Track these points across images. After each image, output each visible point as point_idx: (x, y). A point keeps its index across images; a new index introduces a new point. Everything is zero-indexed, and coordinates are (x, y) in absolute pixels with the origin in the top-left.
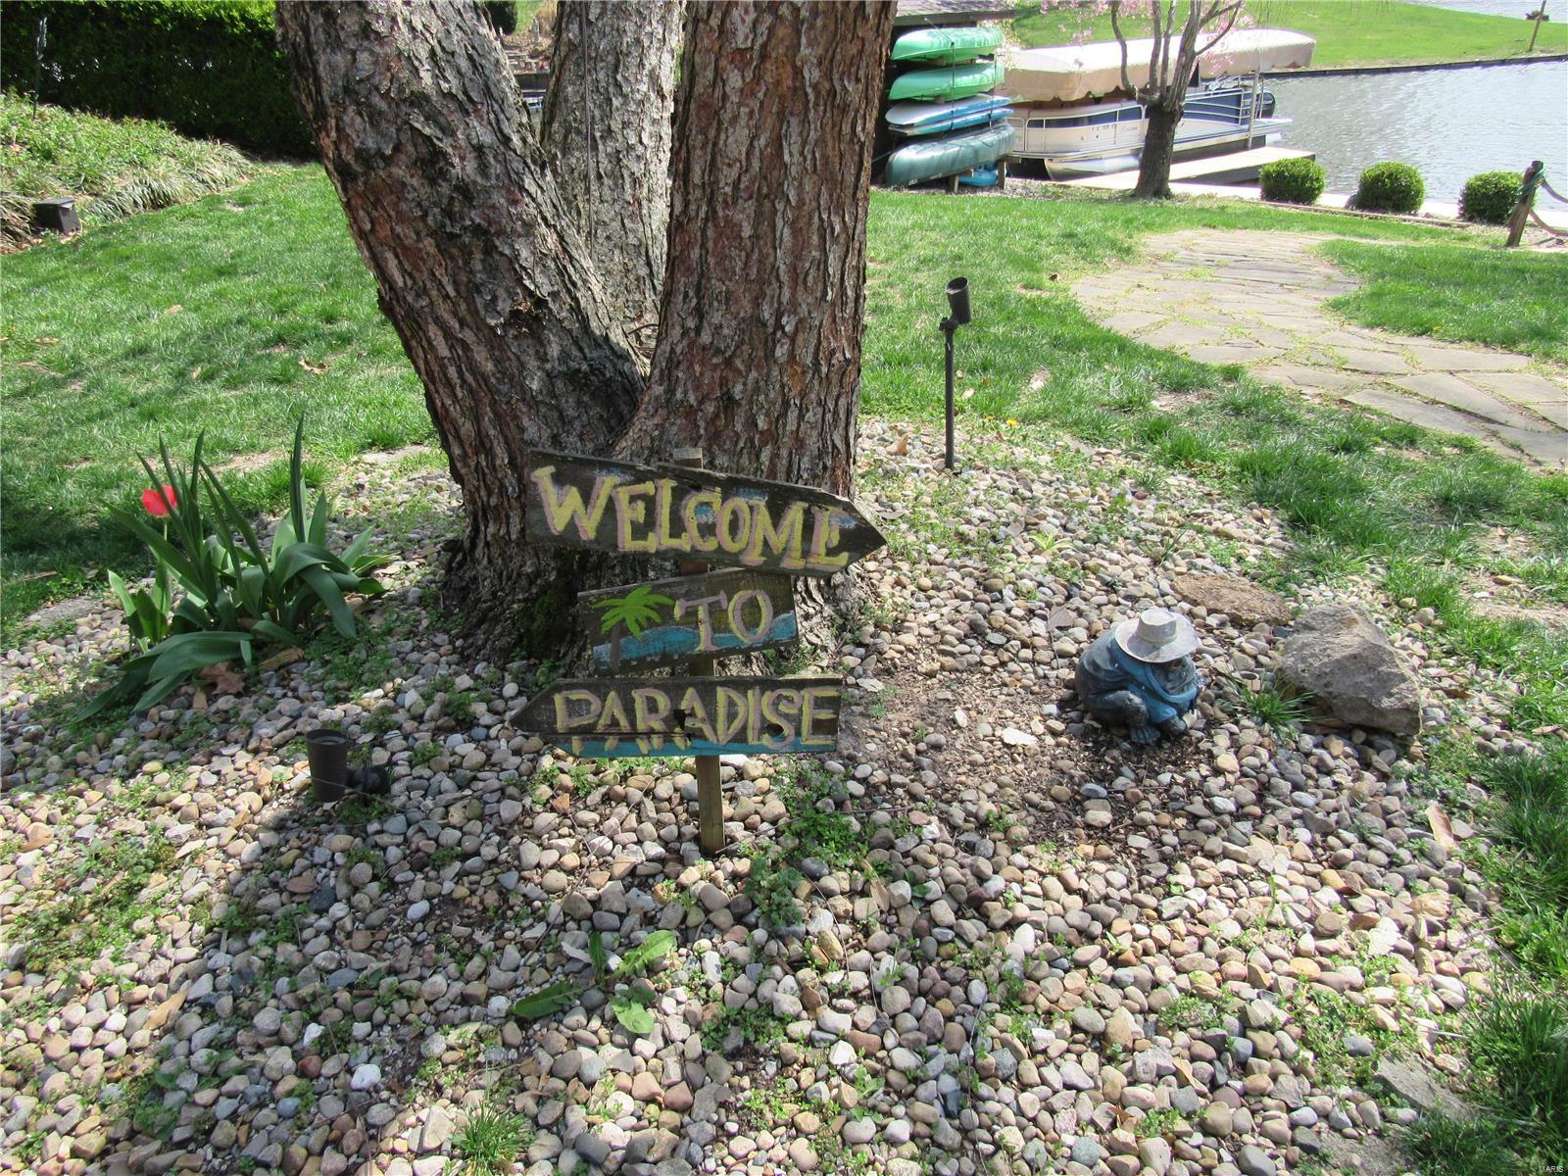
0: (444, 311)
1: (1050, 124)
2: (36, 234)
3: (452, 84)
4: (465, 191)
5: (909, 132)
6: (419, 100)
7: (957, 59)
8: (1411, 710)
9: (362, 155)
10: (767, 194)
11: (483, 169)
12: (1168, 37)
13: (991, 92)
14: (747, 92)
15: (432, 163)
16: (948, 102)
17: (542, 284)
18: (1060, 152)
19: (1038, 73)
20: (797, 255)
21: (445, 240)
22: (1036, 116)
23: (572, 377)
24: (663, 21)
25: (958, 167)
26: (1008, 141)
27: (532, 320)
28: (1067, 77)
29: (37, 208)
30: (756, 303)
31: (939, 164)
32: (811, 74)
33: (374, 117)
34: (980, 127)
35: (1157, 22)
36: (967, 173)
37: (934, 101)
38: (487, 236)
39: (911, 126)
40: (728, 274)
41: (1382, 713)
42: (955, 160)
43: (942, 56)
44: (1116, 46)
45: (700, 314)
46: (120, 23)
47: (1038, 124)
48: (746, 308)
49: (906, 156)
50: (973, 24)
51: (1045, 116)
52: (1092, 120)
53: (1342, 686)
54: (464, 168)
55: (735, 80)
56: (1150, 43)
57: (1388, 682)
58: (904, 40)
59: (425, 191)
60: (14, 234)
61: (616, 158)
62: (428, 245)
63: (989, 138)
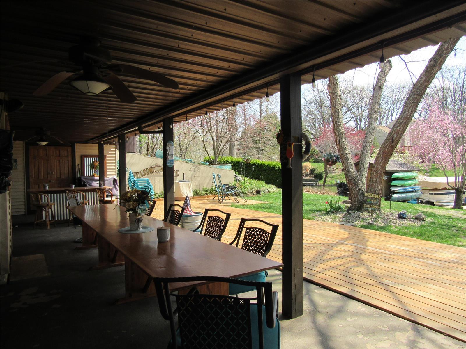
0: (354, 189)
1: (435, 194)
2: (256, 194)
3: (356, 176)
4: (356, 182)
5: (395, 191)
6: (354, 177)
7: (406, 178)
8: (423, 218)
9: (350, 180)
10: (376, 183)
11: (357, 181)
12: (459, 176)
13: (415, 185)
14: (375, 177)
15: (354, 180)
16: (404, 186)
17: (360, 187)
18: (438, 200)
19: (431, 182)
20: (378, 186)
21: (355, 184)
22: (431, 192)
23: (362, 193)
24: (366, 173)
25: (407, 199)
26: (419, 195)
27: (359, 190)
28: (439, 183)
29: (257, 191)
30: (375, 189)
31: (403, 198)
32: (379, 176)
33: (351, 178)
34: (413, 192)
35: (455, 172)
36: (409, 200)
37: (401, 186)
38: (357, 184)
39: (396, 190)
40: (373, 187)
41: (421, 218)
42: (406, 197)
43: (403, 178)
44: (446, 178)
45: (371, 189)
46: (258, 167)
47: (432, 194)
48: (374, 189)
49: (395, 196)
50: (411, 172)
51: (433, 192)
52: (446, 194)
53: (418, 217)
54: (356, 180)
55: (374, 176)
56: (454, 178)
57: (421, 216)
58: (394, 175)
59: (354, 182)
60: (254, 194)
61: (362, 182)
62: (354, 185)
63: (414, 194)
